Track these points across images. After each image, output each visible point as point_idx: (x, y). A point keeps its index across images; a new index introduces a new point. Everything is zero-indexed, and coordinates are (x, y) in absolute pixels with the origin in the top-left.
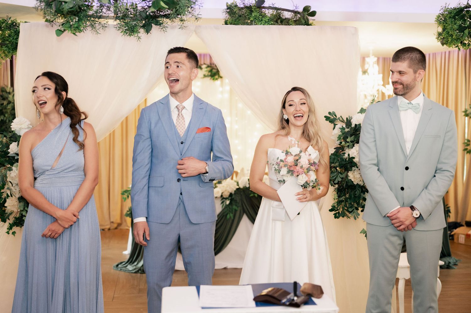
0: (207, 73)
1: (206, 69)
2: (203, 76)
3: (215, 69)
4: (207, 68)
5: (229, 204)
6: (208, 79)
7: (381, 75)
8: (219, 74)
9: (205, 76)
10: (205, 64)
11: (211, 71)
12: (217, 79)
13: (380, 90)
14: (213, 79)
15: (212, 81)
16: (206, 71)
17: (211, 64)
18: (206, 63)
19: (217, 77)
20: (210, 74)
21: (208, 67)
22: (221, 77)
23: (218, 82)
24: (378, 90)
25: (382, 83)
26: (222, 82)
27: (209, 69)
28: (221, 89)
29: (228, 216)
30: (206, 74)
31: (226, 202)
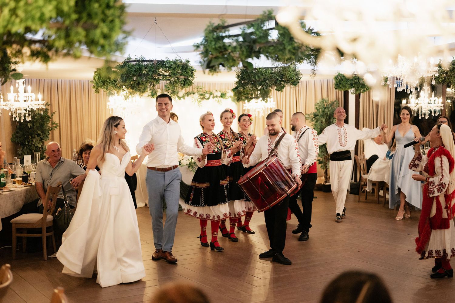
2: (147, 95)
9: (149, 96)
11: (152, 92)
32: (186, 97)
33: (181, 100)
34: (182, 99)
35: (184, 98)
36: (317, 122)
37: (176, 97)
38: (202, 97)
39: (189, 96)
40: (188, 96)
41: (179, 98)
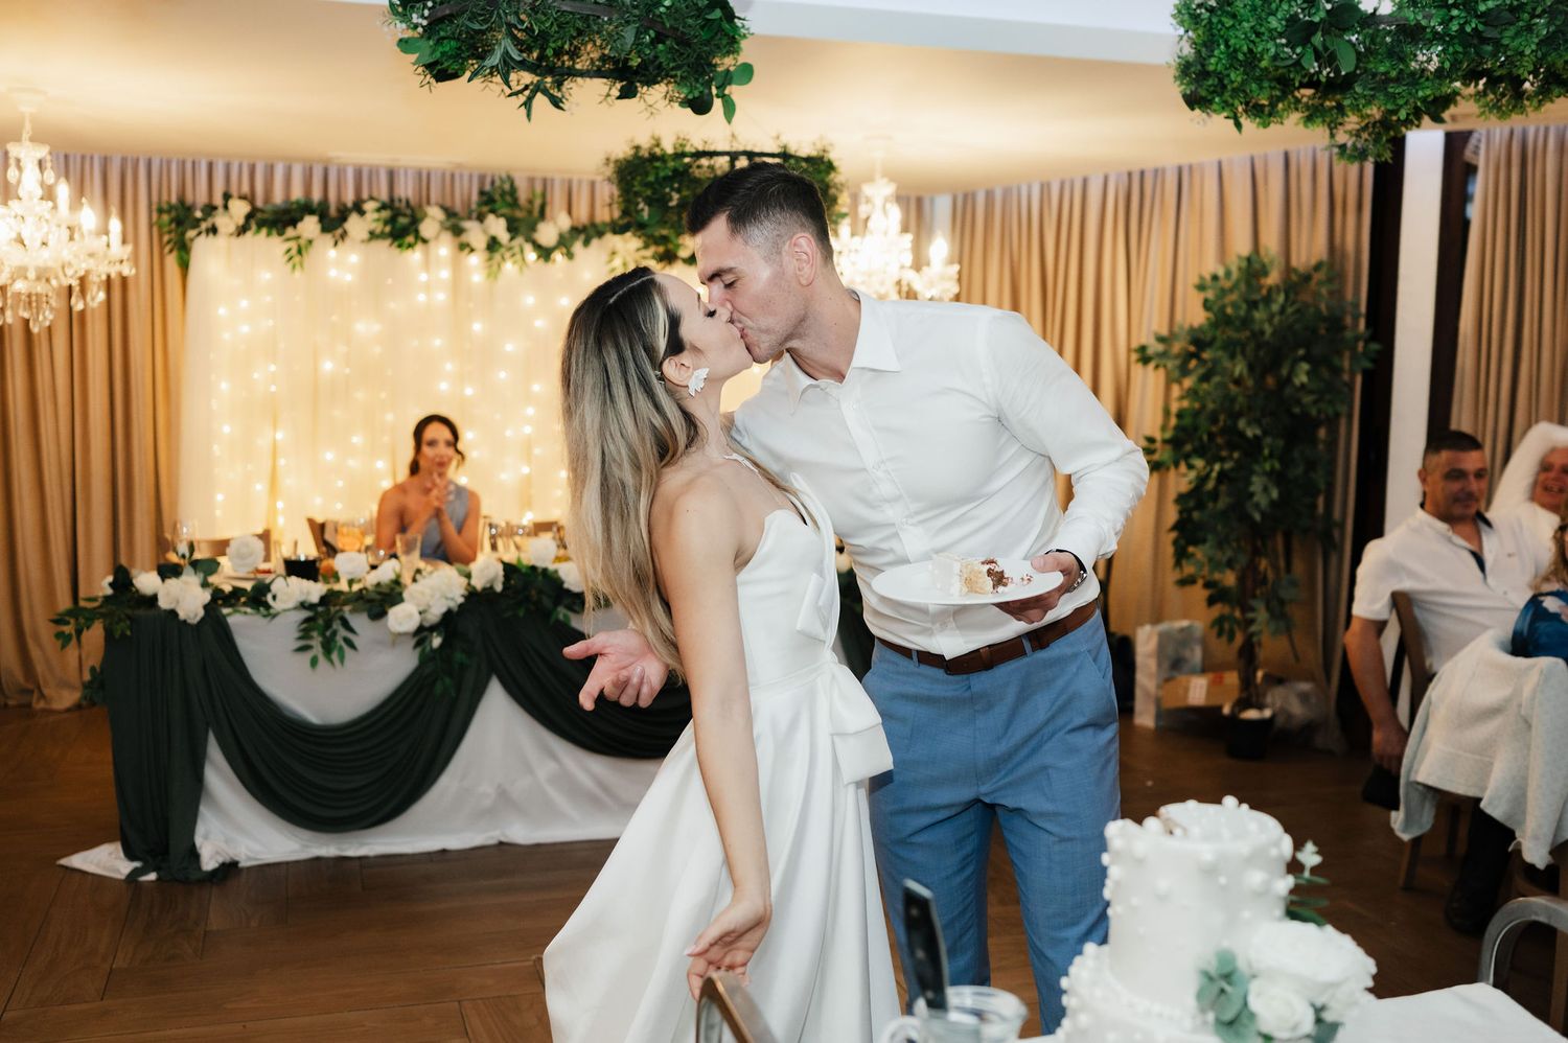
0: (378, 227)
1: (376, 216)
2: (366, 236)
3: (405, 215)
4: (378, 210)
5: (442, 646)
6: (383, 246)
7: (909, 237)
8: (417, 232)
9: (373, 235)
10: (372, 198)
11: (392, 220)
12: (410, 246)
13: (904, 283)
14: (400, 246)
15: (395, 251)
16: (378, 220)
17: (392, 200)
18: (375, 194)
19: (410, 239)
20: (388, 229)
21: (383, 207)
22: (425, 241)
23: (416, 255)
24: (899, 283)
25: (908, 259)
26: (427, 255)
27: (386, 214)
28: (423, 277)
29: (438, 688)
30: (378, 231)
31: (431, 642)
32: (578, 247)
33: (550, 264)
34: (558, 256)
35: (570, 255)
36: (1205, 378)
37: (528, 247)
38: (661, 249)
39: (595, 242)
40: (587, 243)
41: (545, 253)
